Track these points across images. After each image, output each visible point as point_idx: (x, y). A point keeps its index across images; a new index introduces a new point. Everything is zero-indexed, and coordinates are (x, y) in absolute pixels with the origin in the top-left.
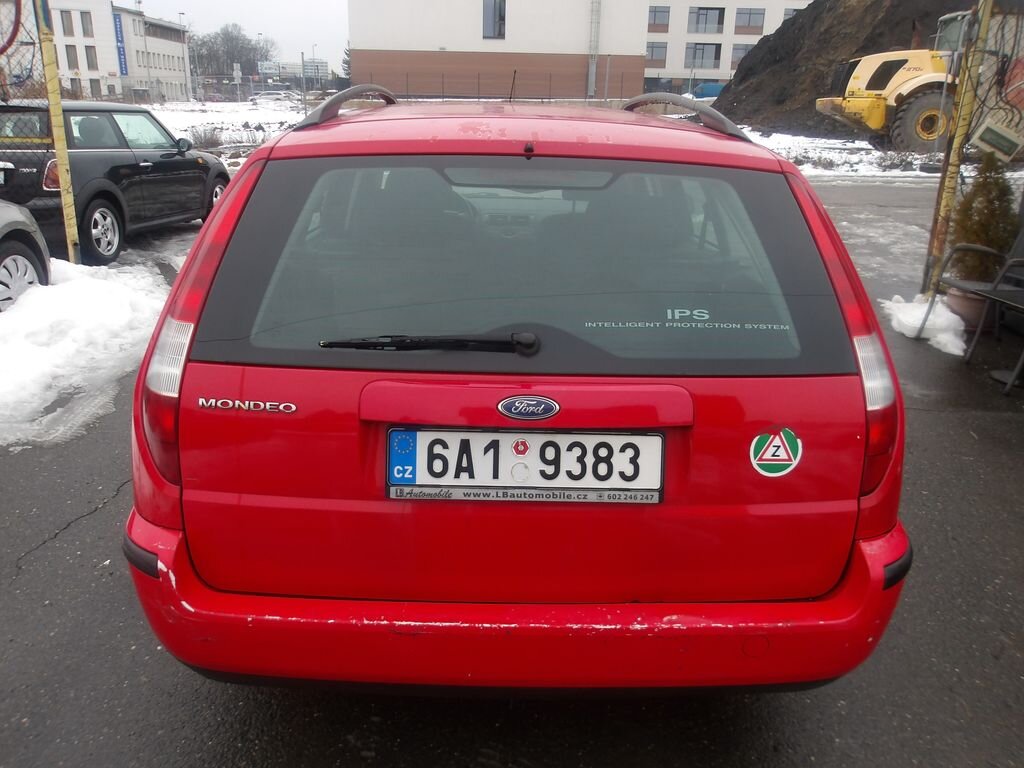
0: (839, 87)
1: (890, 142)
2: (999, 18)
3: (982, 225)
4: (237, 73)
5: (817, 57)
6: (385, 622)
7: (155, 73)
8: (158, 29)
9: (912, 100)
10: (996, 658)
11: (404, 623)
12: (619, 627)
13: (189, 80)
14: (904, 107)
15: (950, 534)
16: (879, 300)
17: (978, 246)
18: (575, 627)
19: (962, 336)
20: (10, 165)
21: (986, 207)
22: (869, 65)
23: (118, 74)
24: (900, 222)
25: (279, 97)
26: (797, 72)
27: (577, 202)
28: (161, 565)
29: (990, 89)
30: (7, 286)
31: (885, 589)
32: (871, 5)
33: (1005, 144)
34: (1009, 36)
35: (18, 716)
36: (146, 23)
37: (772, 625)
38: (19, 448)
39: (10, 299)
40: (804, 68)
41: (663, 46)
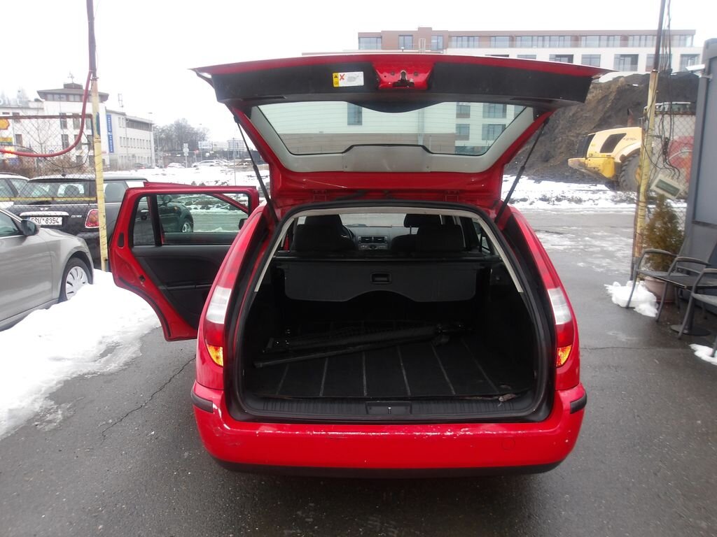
0: (583, 152)
1: (618, 185)
2: (660, 117)
3: (661, 237)
4: (186, 150)
5: (569, 131)
6: (324, 433)
7: (132, 151)
8: (134, 123)
9: (630, 159)
10: (656, 474)
11: (333, 433)
12: (439, 434)
13: (153, 155)
14: (627, 163)
15: (636, 414)
16: (605, 285)
17: (660, 250)
18: (417, 434)
19: (655, 305)
20: (65, 214)
21: (663, 227)
22: (600, 137)
23: (108, 152)
24: (624, 237)
25: (212, 164)
26: (557, 140)
27: (412, 228)
28: (214, 406)
29: (659, 157)
30: (71, 284)
31: (571, 413)
32: (601, 99)
33: (671, 189)
34: (667, 126)
35: (120, 504)
36: (127, 120)
37: (516, 432)
38: (90, 376)
39: (72, 292)
40: (560, 139)
41: (467, 127)
